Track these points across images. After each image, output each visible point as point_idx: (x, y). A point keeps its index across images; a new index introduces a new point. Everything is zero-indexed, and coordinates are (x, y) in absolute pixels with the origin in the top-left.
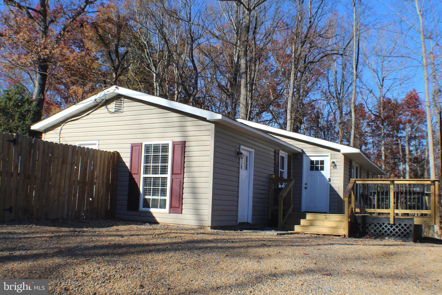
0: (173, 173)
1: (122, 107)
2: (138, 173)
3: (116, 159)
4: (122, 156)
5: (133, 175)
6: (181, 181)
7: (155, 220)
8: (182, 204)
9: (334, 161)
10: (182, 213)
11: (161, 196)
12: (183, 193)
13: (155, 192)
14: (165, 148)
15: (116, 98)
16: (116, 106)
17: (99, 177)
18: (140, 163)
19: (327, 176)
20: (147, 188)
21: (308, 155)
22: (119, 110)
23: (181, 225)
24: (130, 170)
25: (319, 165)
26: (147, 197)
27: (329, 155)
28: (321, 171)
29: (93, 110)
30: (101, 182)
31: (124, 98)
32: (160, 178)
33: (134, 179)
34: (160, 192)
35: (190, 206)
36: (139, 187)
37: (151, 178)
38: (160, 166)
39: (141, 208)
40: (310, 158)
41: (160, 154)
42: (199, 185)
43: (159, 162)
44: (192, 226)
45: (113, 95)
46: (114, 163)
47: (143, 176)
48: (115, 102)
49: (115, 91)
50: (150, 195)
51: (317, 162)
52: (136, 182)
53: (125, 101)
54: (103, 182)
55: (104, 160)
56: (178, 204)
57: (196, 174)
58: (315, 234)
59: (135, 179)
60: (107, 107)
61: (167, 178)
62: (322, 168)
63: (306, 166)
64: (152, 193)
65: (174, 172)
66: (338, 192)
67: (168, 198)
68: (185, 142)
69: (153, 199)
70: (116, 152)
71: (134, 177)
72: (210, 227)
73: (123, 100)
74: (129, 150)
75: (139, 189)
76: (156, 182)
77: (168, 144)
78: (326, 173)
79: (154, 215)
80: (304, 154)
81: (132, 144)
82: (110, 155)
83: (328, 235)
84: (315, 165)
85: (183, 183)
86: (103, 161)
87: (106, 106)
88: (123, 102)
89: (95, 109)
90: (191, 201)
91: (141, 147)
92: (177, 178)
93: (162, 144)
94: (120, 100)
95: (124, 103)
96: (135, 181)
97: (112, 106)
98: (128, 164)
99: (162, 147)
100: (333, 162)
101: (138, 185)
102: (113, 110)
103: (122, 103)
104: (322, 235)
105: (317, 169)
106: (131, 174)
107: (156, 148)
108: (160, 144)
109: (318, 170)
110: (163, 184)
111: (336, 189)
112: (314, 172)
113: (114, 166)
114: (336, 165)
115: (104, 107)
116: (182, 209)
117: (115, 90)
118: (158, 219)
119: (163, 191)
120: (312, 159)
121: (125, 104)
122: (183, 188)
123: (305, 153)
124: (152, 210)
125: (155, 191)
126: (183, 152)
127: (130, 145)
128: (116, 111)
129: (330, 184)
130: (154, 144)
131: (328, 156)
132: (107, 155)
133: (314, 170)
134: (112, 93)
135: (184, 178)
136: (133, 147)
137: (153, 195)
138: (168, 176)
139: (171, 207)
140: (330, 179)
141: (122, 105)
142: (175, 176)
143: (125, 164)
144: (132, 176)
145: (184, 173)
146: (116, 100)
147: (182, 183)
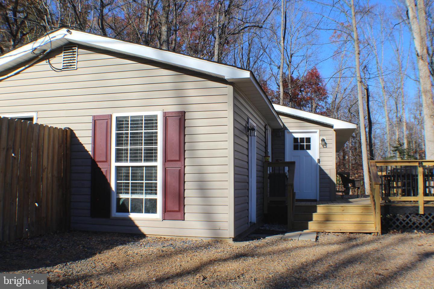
0: (166, 160)
1: (76, 61)
2: (107, 160)
3: (69, 139)
4: (77, 136)
5: (98, 163)
6: (180, 170)
7: (140, 231)
8: (184, 206)
9: (325, 138)
10: (184, 220)
11: (146, 193)
12: (184, 190)
13: (136, 189)
14: (151, 122)
15: (64, 48)
16: (65, 59)
17: (47, 169)
18: (109, 145)
19: (316, 157)
20: (121, 183)
21: (291, 131)
22: (71, 65)
23: (184, 238)
24: (93, 157)
25: (305, 144)
26: (123, 196)
27: (318, 131)
28: (308, 151)
29: (27, 66)
30: (50, 175)
31: (78, 48)
32: (143, 167)
33: (100, 169)
34: (144, 188)
35: (196, 209)
36: (109, 181)
37: (129, 167)
38: (143, 149)
39: (115, 214)
40: (293, 134)
41: (143, 131)
42: (209, 177)
43: (142, 143)
44: (202, 238)
45: (61, 43)
46: (66, 147)
47: (114, 164)
48: (62, 54)
49: (66, 37)
50: (128, 193)
51: (302, 140)
52: (104, 173)
53: (80, 52)
54: (52, 176)
55: (54, 141)
56: (178, 206)
57: (206, 161)
58: (339, 233)
59: (102, 170)
60: (49, 62)
61: (156, 167)
62: (309, 147)
63: (289, 145)
64: (132, 190)
65: (169, 159)
66: (329, 175)
67: (159, 197)
68: (185, 112)
69: (133, 200)
70: (69, 128)
71: (99, 166)
72: (232, 239)
73: (76, 50)
74: (90, 126)
75: (109, 185)
76: (137, 173)
77: (156, 116)
78: (314, 152)
79: (137, 223)
80: (285, 131)
81: (94, 116)
82: (61, 134)
83: (356, 233)
84: (299, 144)
85: (185, 174)
86: (51, 143)
87: (47, 61)
88: (76, 53)
89: (30, 64)
90: (197, 201)
91: (110, 120)
92: (174, 167)
93: (145, 116)
94: (72, 51)
95: (78, 55)
96: (102, 172)
97: (58, 60)
98: (89, 148)
99: (145, 120)
100: (323, 140)
101: (108, 178)
102: (61, 66)
103: (76, 56)
104: (348, 234)
105: (302, 148)
106: (93, 163)
107: (136, 122)
108: (142, 116)
109: (304, 149)
110: (149, 176)
111: (327, 172)
112: (299, 152)
113: (67, 151)
114: (326, 144)
115: (44, 62)
116: (184, 213)
117: (66, 35)
118: (144, 230)
119: (149, 187)
120: (296, 136)
121: (80, 58)
122: (185, 182)
123: (287, 129)
124: (133, 216)
125: (136, 186)
126: (182, 127)
127: (91, 118)
128: (66, 68)
129: (320, 166)
130: (131, 117)
131: (316, 132)
132: (57, 134)
133: (298, 150)
134: (60, 39)
135: (185, 166)
136: (95, 121)
137: (132, 193)
138: (159, 163)
139: (165, 210)
140: (319, 160)
141: (76, 58)
142: (169, 165)
143: (84, 147)
144: (97, 165)
145: (185, 159)
146: (65, 50)
147: (181, 175)
